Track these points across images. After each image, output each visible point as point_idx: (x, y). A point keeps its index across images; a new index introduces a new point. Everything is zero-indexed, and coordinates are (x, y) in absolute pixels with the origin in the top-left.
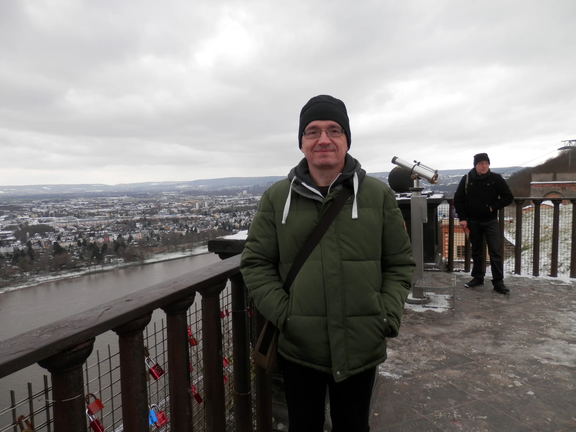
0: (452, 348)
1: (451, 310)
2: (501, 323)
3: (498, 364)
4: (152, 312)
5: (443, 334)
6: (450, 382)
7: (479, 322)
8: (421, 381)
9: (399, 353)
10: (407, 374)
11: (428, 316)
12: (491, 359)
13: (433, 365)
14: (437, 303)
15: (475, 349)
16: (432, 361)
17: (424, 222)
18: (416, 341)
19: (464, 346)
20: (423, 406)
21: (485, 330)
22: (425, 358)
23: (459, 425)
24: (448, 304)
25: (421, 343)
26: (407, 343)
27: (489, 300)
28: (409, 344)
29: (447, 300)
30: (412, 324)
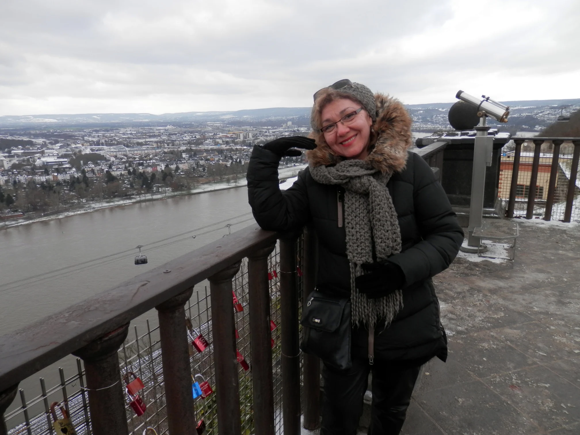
0: (512, 305)
1: (511, 261)
2: (566, 278)
3: (563, 325)
4: (193, 287)
5: (501, 288)
6: (508, 343)
7: (541, 277)
8: (476, 340)
9: (452, 307)
10: (461, 331)
11: (484, 267)
12: (555, 319)
13: (490, 323)
14: (495, 253)
15: (537, 307)
16: (488, 318)
17: (488, 165)
18: (471, 294)
19: (524, 303)
20: (479, 368)
21: (549, 286)
22: (481, 314)
23: (518, 392)
24: (507, 254)
25: (477, 297)
26: (461, 296)
27: (553, 251)
28: (464, 297)
29: (506, 249)
30: (467, 275)
